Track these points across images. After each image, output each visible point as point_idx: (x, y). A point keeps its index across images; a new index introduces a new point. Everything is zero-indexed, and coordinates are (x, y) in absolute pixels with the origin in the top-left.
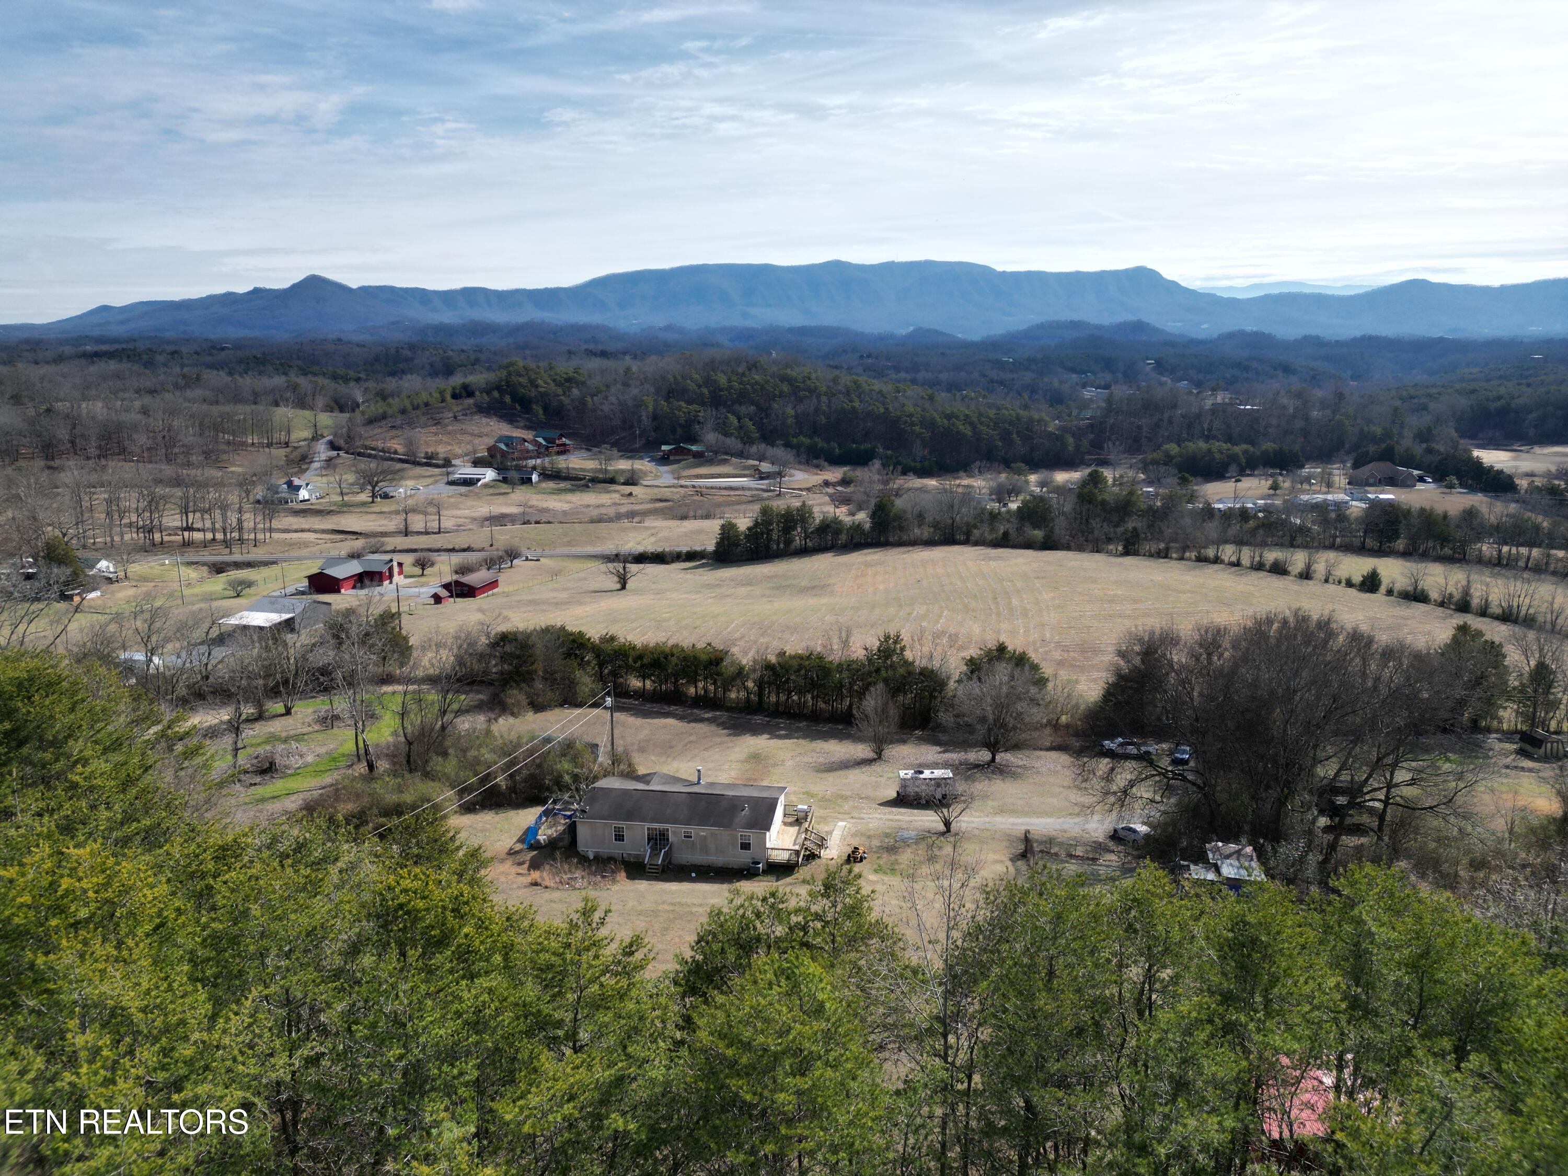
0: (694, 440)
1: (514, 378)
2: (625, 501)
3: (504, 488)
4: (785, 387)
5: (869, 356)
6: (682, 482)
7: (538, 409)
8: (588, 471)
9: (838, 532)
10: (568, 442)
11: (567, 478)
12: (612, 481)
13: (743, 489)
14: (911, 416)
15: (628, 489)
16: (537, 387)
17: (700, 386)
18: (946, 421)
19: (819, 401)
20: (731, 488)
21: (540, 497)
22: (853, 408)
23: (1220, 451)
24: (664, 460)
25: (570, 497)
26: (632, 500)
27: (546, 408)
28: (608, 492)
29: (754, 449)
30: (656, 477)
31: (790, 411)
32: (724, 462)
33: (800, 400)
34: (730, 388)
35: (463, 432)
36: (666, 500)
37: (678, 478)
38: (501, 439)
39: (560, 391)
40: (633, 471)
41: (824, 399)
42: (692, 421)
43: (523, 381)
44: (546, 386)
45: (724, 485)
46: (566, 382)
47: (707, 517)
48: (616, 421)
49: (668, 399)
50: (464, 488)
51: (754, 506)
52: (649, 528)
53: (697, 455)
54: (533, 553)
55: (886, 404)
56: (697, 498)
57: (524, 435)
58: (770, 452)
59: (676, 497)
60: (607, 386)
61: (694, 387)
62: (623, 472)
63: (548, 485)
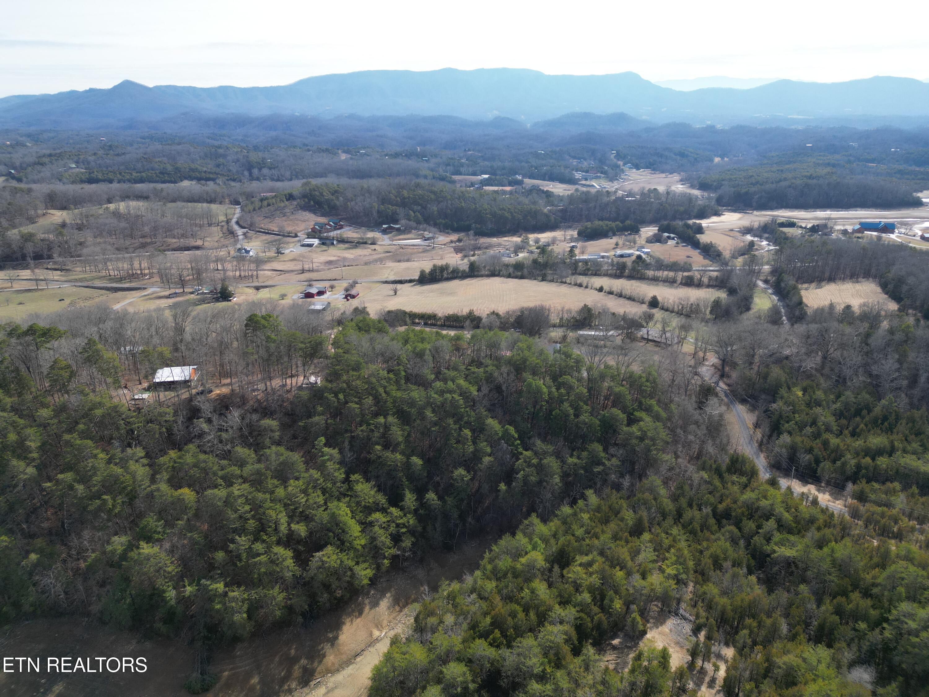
0: (396, 222)
1: (313, 193)
2: (373, 253)
3: (324, 248)
4: (433, 196)
5: (469, 150)
6: (394, 242)
7: (326, 207)
8: (355, 238)
9: (458, 273)
10: (342, 223)
11: (347, 242)
12: (366, 243)
13: (419, 245)
14: (486, 210)
15: (373, 247)
16: (323, 196)
17: (396, 197)
18: (500, 212)
19: (447, 203)
20: (414, 245)
21: (340, 251)
22: (462, 206)
23: (607, 226)
24: (385, 232)
25: (351, 251)
26: (376, 252)
27: (328, 207)
28: (366, 248)
29: (421, 227)
30: (383, 240)
31: (435, 208)
32: (409, 232)
33: (439, 202)
34: (409, 197)
35: (298, 220)
36: (390, 252)
37: (393, 241)
38: (316, 224)
39: (334, 198)
40: (373, 238)
41: (450, 202)
42: (395, 213)
43: (317, 193)
44: (327, 196)
45: (411, 244)
46: (335, 192)
47: (408, 260)
48: (362, 214)
49: (383, 204)
50: (309, 249)
51: (425, 254)
52: (389, 267)
53: (398, 230)
54: (359, 281)
55: (475, 204)
56: (401, 250)
57: (322, 220)
58: (428, 227)
59: (393, 250)
60: (355, 196)
61: (394, 197)
62: (369, 238)
63: (342, 246)
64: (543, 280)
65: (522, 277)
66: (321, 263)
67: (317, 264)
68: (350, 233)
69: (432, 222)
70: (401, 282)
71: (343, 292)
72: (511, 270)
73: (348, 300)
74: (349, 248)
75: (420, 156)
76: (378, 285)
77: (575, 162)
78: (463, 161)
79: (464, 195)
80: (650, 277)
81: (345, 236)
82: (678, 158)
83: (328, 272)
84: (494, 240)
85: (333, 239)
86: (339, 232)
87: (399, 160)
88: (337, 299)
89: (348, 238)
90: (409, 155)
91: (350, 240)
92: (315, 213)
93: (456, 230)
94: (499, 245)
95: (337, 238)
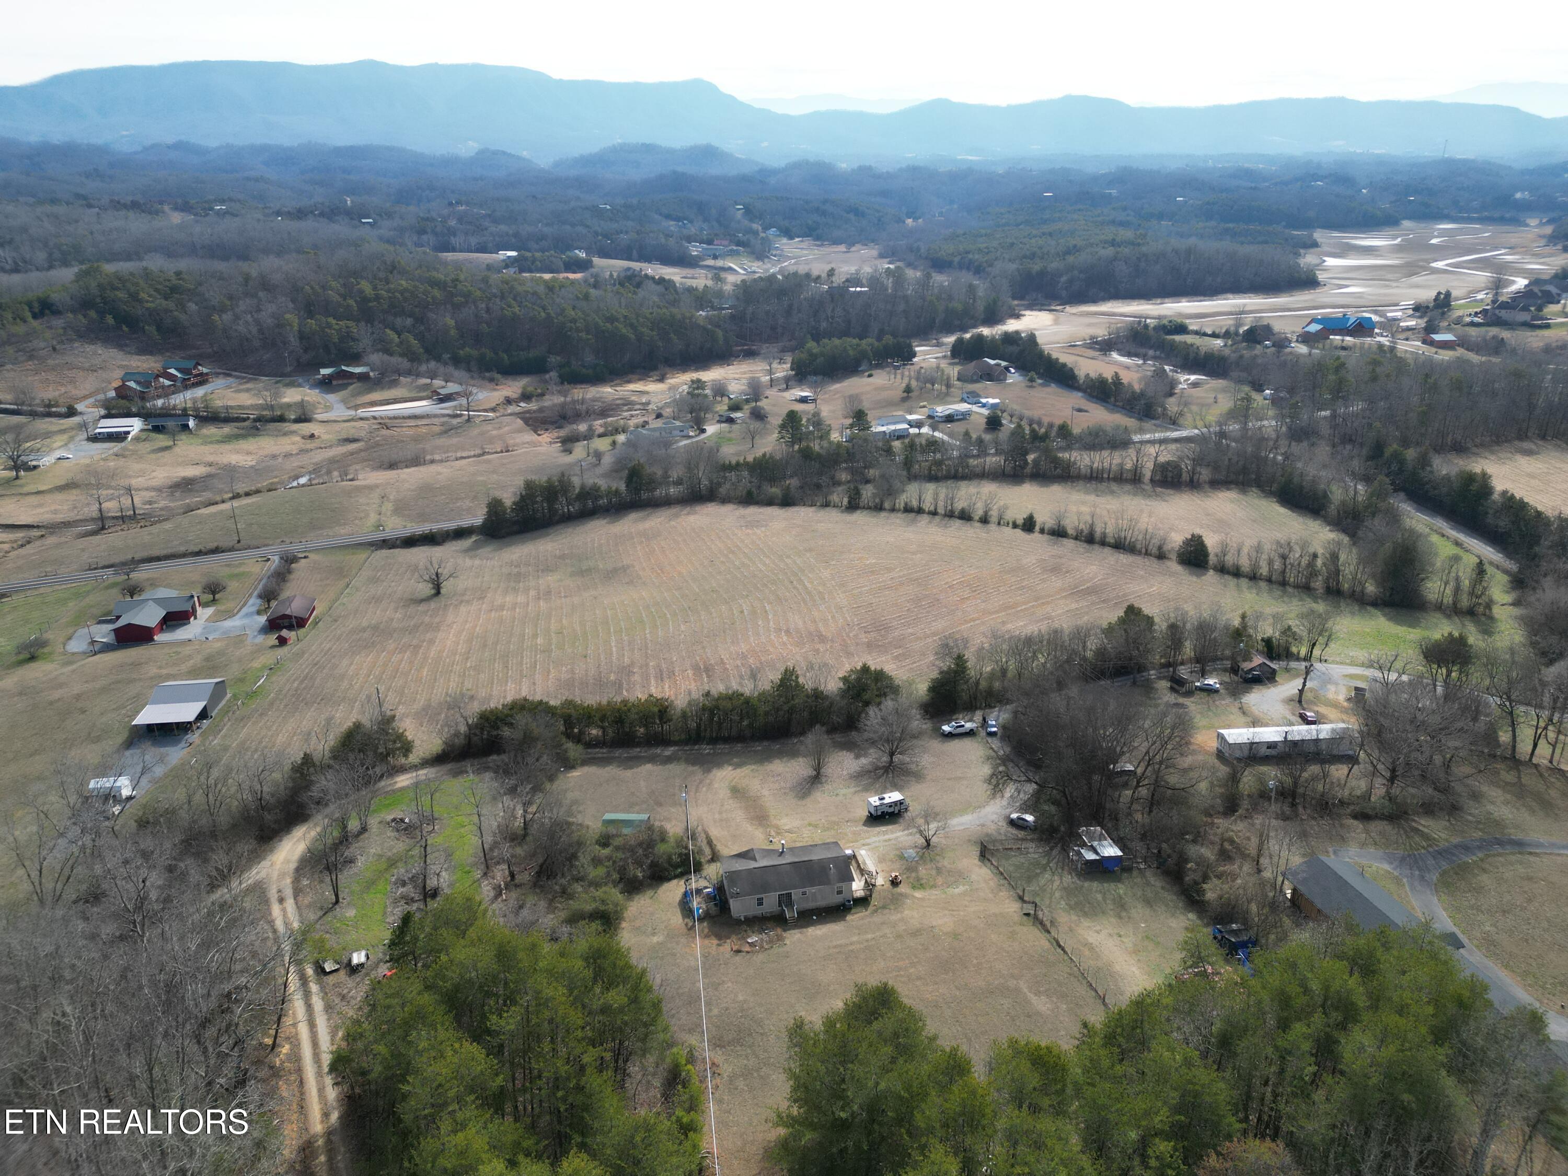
0: (355, 359)
1: (111, 295)
2: (310, 445)
3: (162, 440)
4: (436, 293)
5: (459, 203)
6: (361, 412)
7: (151, 329)
8: (248, 408)
9: (597, 498)
10: (205, 370)
11: (227, 420)
12: (281, 419)
13: (428, 416)
14: (574, 321)
15: (306, 428)
16: (140, 301)
17: (344, 297)
18: (608, 325)
19: (476, 307)
20: (415, 417)
22: (514, 313)
23: (851, 348)
24: (327, 385)
25: (245, 445)
26: (317, 443)
27: (159, 328)
28: (285, 434)
29: (423, 368)
30: (328, 408)
31: (452, 323)
32: (394, 384)
33: (457, 307)
34: (377, 298)
35: (72, 367)
36: (355, 440)
37: (356, 407)
38: (128, 376)
39: (171, 305)
40: (301, 404)
41: (482, 306)
42: (347, 337)
43: (121, 295)
44: (152, 301)
45: (407, 413)
46: (172, 291)
47: (416, 461)
48: (257, 343)
49: (310, 314)
50: (115, 447)
51: (455, 440)
52: (371, 488)
53: (363, 377)
54: (295, 548)
55: (544, 309)
56: (385, 432)
57: (147, 364)
58: (442, 369)
59: (363, 434)
60: (231, 298)
61: (337, 298)
62: (289, 406)
63: (211, 430)
64: (853, 506)
65: (787, 502)
66: (159, 490)
67: (148, 495)
68: (229, 393)
69: (446, 356)
70: (430, 539)
71: (254, 603)
72: (746, 479)
73: (283, 641)
74: (237, 437)
75: (355, 215)
76: (362, 555)
77: (672, 225)
78: (453, 223)
79: (512, 288)
80: (1083, 471)
81: (219, 403)
82: (852, 216)
83: (185, 521)
84: (607, 391)
85: (185, 414)
86: (199, 392)
87: (308, 224)
88: (239, 640)
89: (227, 408)
90: (332, 213)
91: (234, 413)
92: (121, 347)
93: (512, 371)
94: (629, 404)
95: (196, 409)
